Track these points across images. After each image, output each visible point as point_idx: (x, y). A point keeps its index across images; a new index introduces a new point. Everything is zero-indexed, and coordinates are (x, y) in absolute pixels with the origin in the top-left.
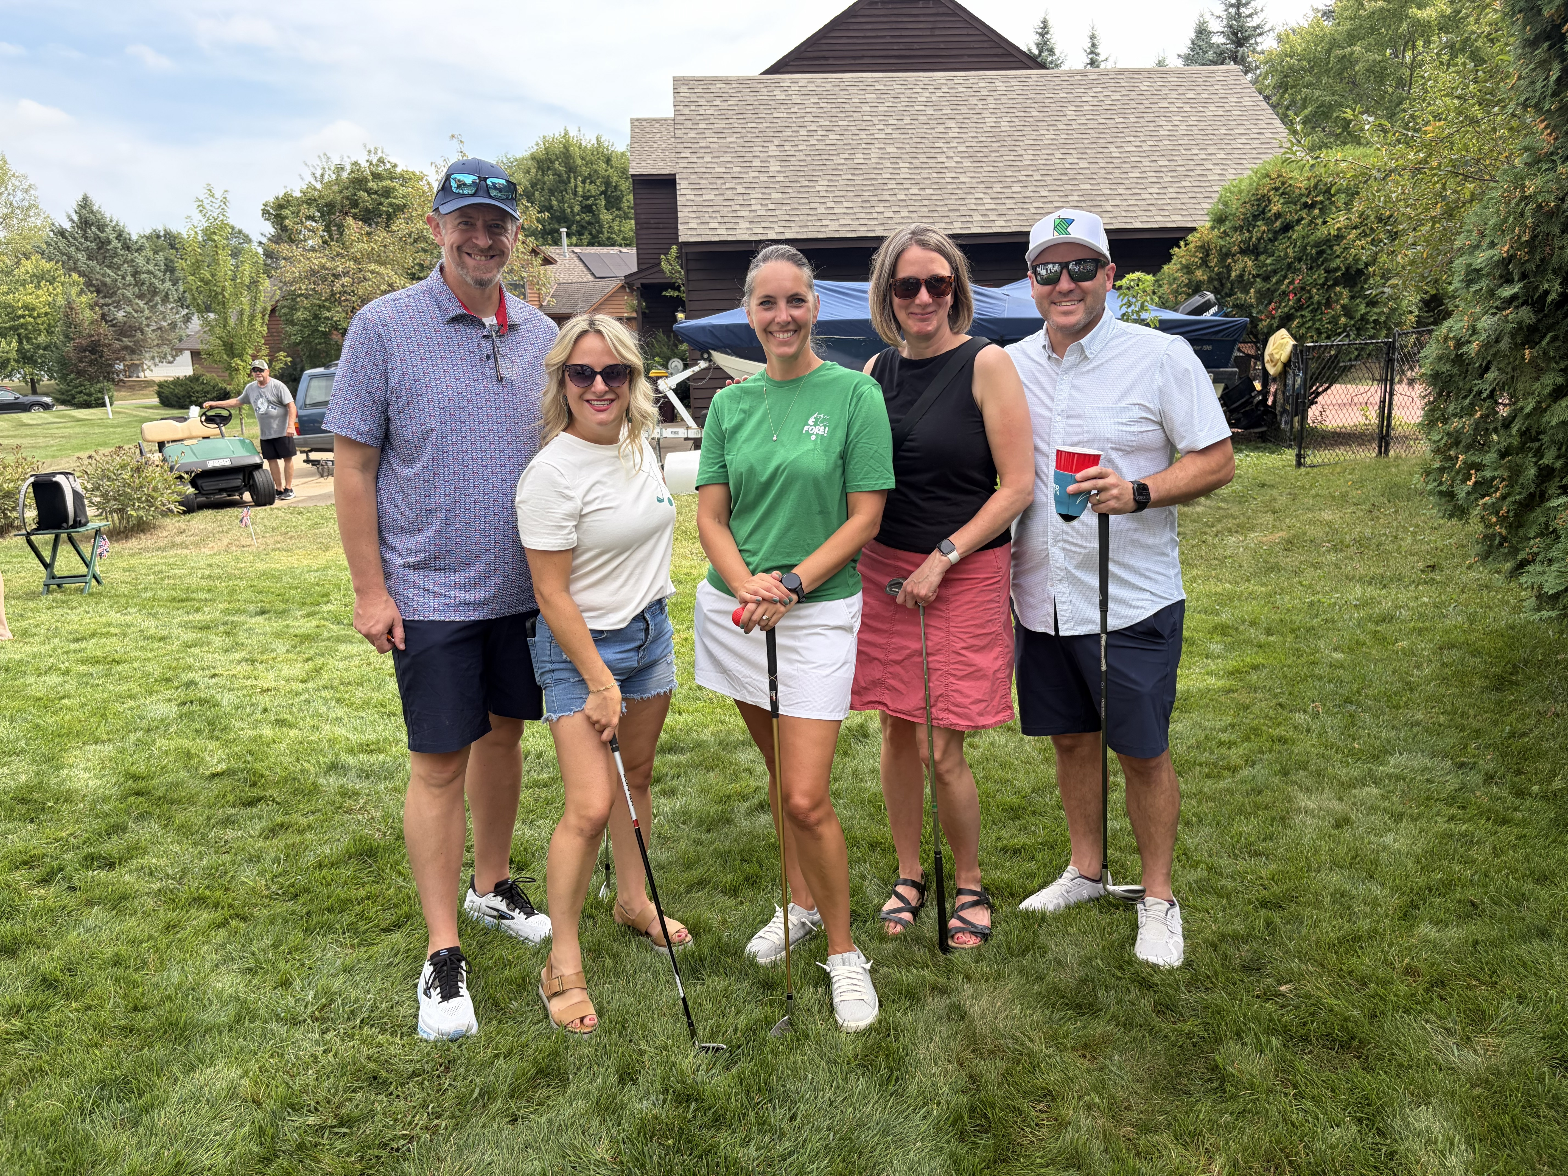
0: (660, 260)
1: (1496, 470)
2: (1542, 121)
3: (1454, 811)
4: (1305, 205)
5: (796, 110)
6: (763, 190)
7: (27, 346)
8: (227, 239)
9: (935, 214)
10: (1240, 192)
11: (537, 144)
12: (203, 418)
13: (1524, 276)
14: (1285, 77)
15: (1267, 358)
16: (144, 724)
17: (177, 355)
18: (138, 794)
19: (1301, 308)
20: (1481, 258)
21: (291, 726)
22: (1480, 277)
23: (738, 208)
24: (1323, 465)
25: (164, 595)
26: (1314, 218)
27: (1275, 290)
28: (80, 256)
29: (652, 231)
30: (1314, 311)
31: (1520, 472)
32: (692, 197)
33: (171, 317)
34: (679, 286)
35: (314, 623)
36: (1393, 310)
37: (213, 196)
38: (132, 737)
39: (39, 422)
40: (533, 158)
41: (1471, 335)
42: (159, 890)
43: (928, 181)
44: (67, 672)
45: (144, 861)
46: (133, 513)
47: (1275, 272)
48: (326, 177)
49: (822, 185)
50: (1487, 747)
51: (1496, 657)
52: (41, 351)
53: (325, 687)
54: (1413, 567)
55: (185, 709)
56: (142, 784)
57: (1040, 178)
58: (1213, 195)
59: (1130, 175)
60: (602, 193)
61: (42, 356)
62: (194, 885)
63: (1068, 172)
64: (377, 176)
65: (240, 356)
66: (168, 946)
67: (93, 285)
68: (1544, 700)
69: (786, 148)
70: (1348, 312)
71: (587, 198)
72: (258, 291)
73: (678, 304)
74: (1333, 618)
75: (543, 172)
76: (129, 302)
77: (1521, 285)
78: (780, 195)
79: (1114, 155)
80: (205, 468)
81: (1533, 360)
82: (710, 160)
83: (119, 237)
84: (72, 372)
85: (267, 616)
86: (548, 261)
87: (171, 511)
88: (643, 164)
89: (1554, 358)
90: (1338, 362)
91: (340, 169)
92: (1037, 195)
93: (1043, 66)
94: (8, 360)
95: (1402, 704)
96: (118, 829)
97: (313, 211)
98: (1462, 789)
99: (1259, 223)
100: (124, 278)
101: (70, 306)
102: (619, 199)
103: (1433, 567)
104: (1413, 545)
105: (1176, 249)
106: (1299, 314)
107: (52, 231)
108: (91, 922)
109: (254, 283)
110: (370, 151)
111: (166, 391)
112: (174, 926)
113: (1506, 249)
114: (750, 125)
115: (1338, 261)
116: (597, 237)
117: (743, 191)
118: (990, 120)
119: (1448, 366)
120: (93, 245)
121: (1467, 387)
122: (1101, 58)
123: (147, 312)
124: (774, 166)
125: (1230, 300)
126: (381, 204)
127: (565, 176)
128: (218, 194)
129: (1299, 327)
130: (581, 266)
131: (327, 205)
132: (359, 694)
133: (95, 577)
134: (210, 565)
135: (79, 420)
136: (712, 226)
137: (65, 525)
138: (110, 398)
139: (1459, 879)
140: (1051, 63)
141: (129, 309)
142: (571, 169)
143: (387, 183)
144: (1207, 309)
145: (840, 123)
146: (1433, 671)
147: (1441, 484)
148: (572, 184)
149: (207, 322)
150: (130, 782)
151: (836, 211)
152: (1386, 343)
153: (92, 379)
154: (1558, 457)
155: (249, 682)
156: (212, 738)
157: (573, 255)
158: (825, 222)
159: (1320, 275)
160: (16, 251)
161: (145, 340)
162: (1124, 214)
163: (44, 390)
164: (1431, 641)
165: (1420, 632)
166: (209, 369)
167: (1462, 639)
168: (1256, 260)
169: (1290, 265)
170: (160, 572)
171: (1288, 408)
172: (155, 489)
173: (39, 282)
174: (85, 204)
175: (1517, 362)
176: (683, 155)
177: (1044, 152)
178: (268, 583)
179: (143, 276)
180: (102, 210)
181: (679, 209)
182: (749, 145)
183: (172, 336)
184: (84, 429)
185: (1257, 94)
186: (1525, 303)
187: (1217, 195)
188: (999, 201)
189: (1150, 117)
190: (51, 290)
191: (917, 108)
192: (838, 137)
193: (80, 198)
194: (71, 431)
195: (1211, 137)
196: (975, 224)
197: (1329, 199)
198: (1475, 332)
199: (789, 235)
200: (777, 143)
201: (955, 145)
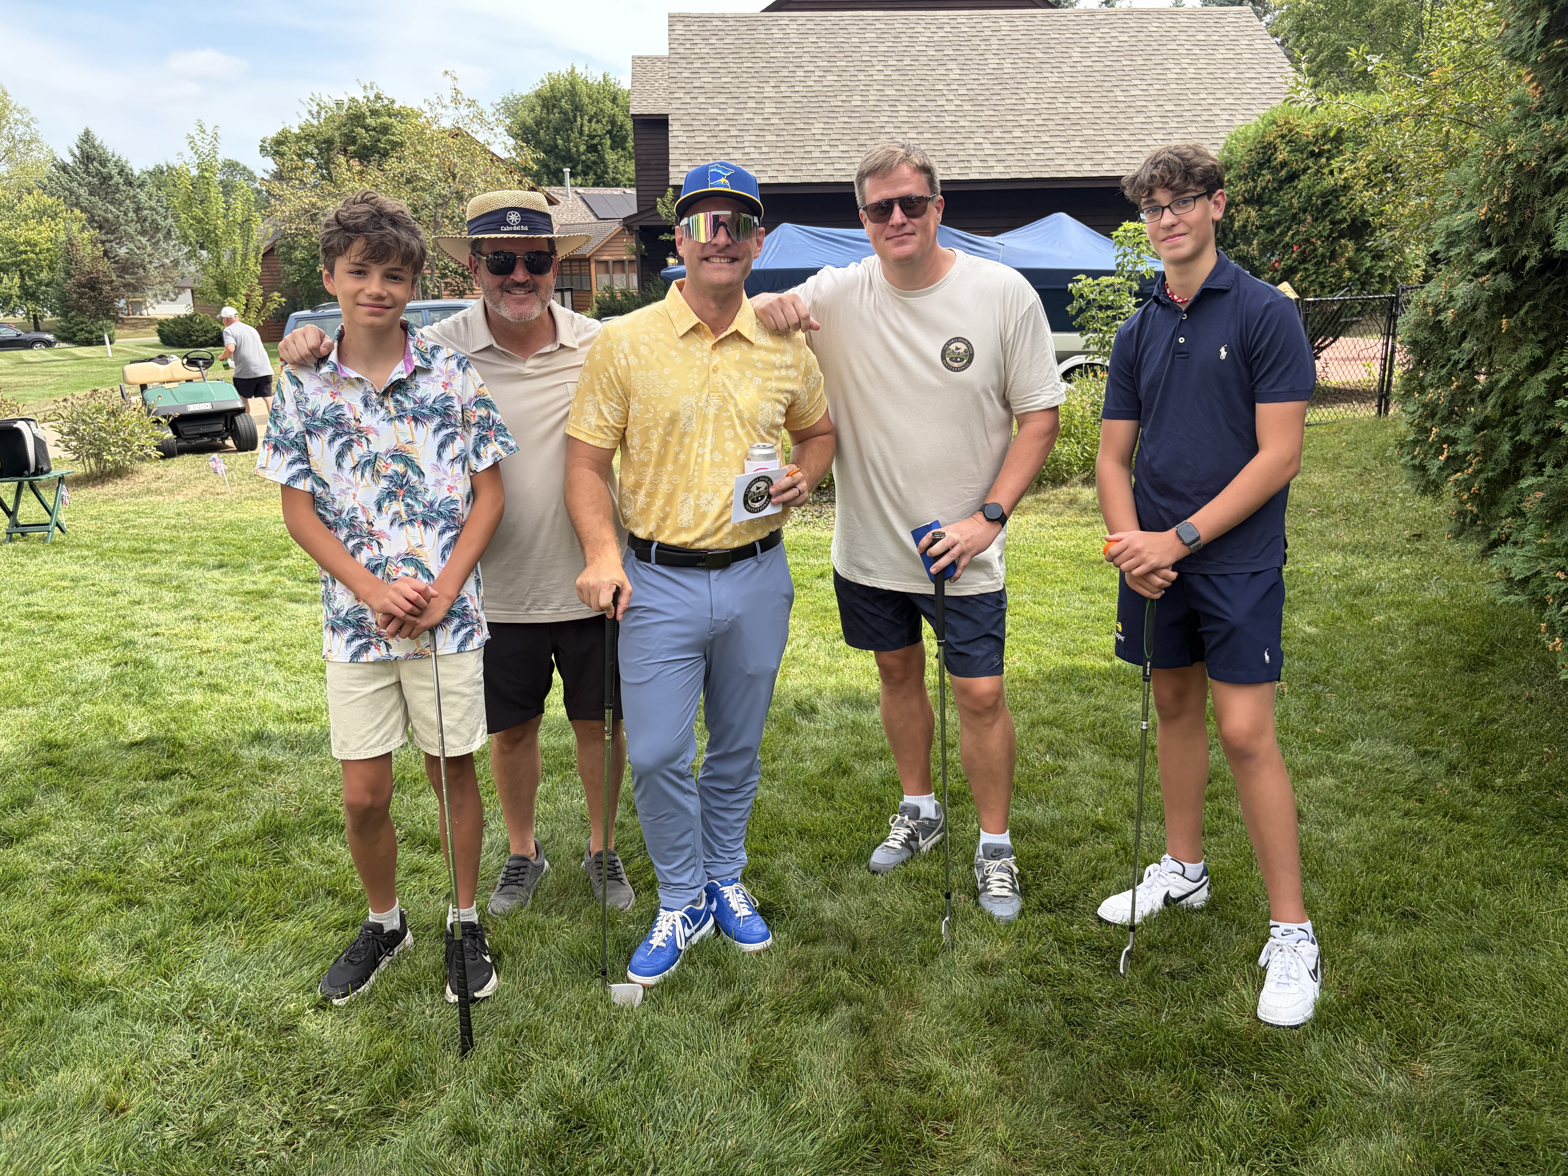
0: (657, 203)
1: (1469, 444)
2: (1528, 73)
3: (1411, 804)
4: (1312, 154)
5: (793, 50)
6: (757, 133)
7: (30, 283)
8: (216, 176)
10: (1246, 139)
11: (542, 81)
12: (185, 361)
13: (1501, 242)
14: (1302, 20)
16: (73, 686)
17: (179, 293)
18: (51, 764)
19: (1304, 261)
20: (1459, 220)
21: (222, 692)
22: (1462, 240)
23: (731, 150)
24: (1319, 424)
25: (126, 545)
26: (1320, 167)
27: (1277, 244)
28: (82, 191)
29: (648, 173)
30: (1318, 264)
31: (1495, 447)
32: (685, 139)
33: (174, 254)
35: (270, 578)
36: (1399, 264)
37: (204, 132)
38: (59, 700)
39: (39, 359)
40: (538, 96)
41: (1448, 302)
42: (52, 871)
43: (927, 125)
45: (44, 839)
46: (109, 458)
47: (1279, 223)
48: (323, 113)
49: (817, 128)
50: (1455, 733)
51: (1474, 635)
52: (44, 288)
53: (266, 649)
54: (1398, 536)
55: (119, 670)
56: (56, 753)
57: (1041, 122)
58: (1219, 141)
59: (1135, 120)
60: (608, 132)
61: (44, 292)
62: (89, 866)
63: (1070, 116)
64: (374, 113)
65: (234, 295)
67: (94, 221)
68: (1518, 683)
69: (782, 89)
70: (1352, 265)
71: (592, 137)
72: (250, 229)
74: (1310, 589)
75: (548, 110)
76: (132, 239)
77: (1498, 250)
78: (774, 138)
79: (1119, 99)
80: (184, 412)
81: (1510, 331)
82: (703, 100)
83: (121, 172)
84: (73, 309)
85: (224, 570)
87: (150, 456)
88: (644, 103)
89: (1532, 328)
90: (1340, 318)
91: (337, 105)
92: (1038, 140)
93: (1053, 5)
94: (11, 296)
95: (1371, 684)
96: (23, 802)
97: (312, 148)
98: (1422, 779)
99: (1264, 172)
100: (126, 214)
101: (70, 242)
102: (624, 139)
103: (1419, 536)
104: (1401, 512)
106: (1302, 267)
107: (54, 165)
109: (247, 221)
110: (365, 87)
111: (166, 329)
112: (61, 912)
113: (1484, 211)
114: (746, 65)
115: (1344, 212)
116: (602, 177)
117: (737, 133)
118: (993, 61)
119: (1426, 334)
120: (95, 181)
121: (1445, 355)
123: (149, 248)
124: (769, 108)
126: (379, 140)
127: (571, 114)
128: (209, 131)
129: (1302, 281)
130: (584, 207)
131: (325, 142)
132: (300, 656)
133: (58, 525)
134: (179, 514)
135: (78, 359)
137: (26, 472)
138: (110, 336)
139: (1407, 883)
141: (131, 246)
142: (578, 108)
143: (385, 119)
145: (839, 64)
146: (1407, 650)
147: (1414, 458)
148: (579, 123)
150: (45, 751)
151: (831, 155)
152: (1389, 298)
153: (95, 317)
154: (1536, 433)
155: (189, 643)
156: (138, 703)
157: (576, 196)
158: (819, 166)
159: (1325, 227)
160: (19, 185)
161: (147, 277)
162: (1127, 161)
163: (48, 327)
164: (1408, 616)
165: (1398, 605)
167: (1440, 615)
168: (1260, 210)
169: (1294, 217)
170: (127, 520)
172: (132, 434)
173: (41, 218)
174: (87, 138)
175: (1494, 333)
176: (676, 95)
177: (1047, 95)
178: (232, 535)
179: (145, 212)
180: (105, 144)
181: (671, 151)
182: (745, 85)
183: (175, 274)
184: (83, 368)
185: (1269, 37)
186: (1504, 269)
187: (1223, 142)
188: (999, 147)
189: (1158, 59)
190: (53, 225)
191: (918, 48)
192: (836, 78)
193: (82, 132)
194: (69, 369)
195: (1220, 81)
196: (973, 170)
197: (1336, 148)
198: (1451, 299)
199: (782, 180)
200: (773, 84)
201: (956, 87)
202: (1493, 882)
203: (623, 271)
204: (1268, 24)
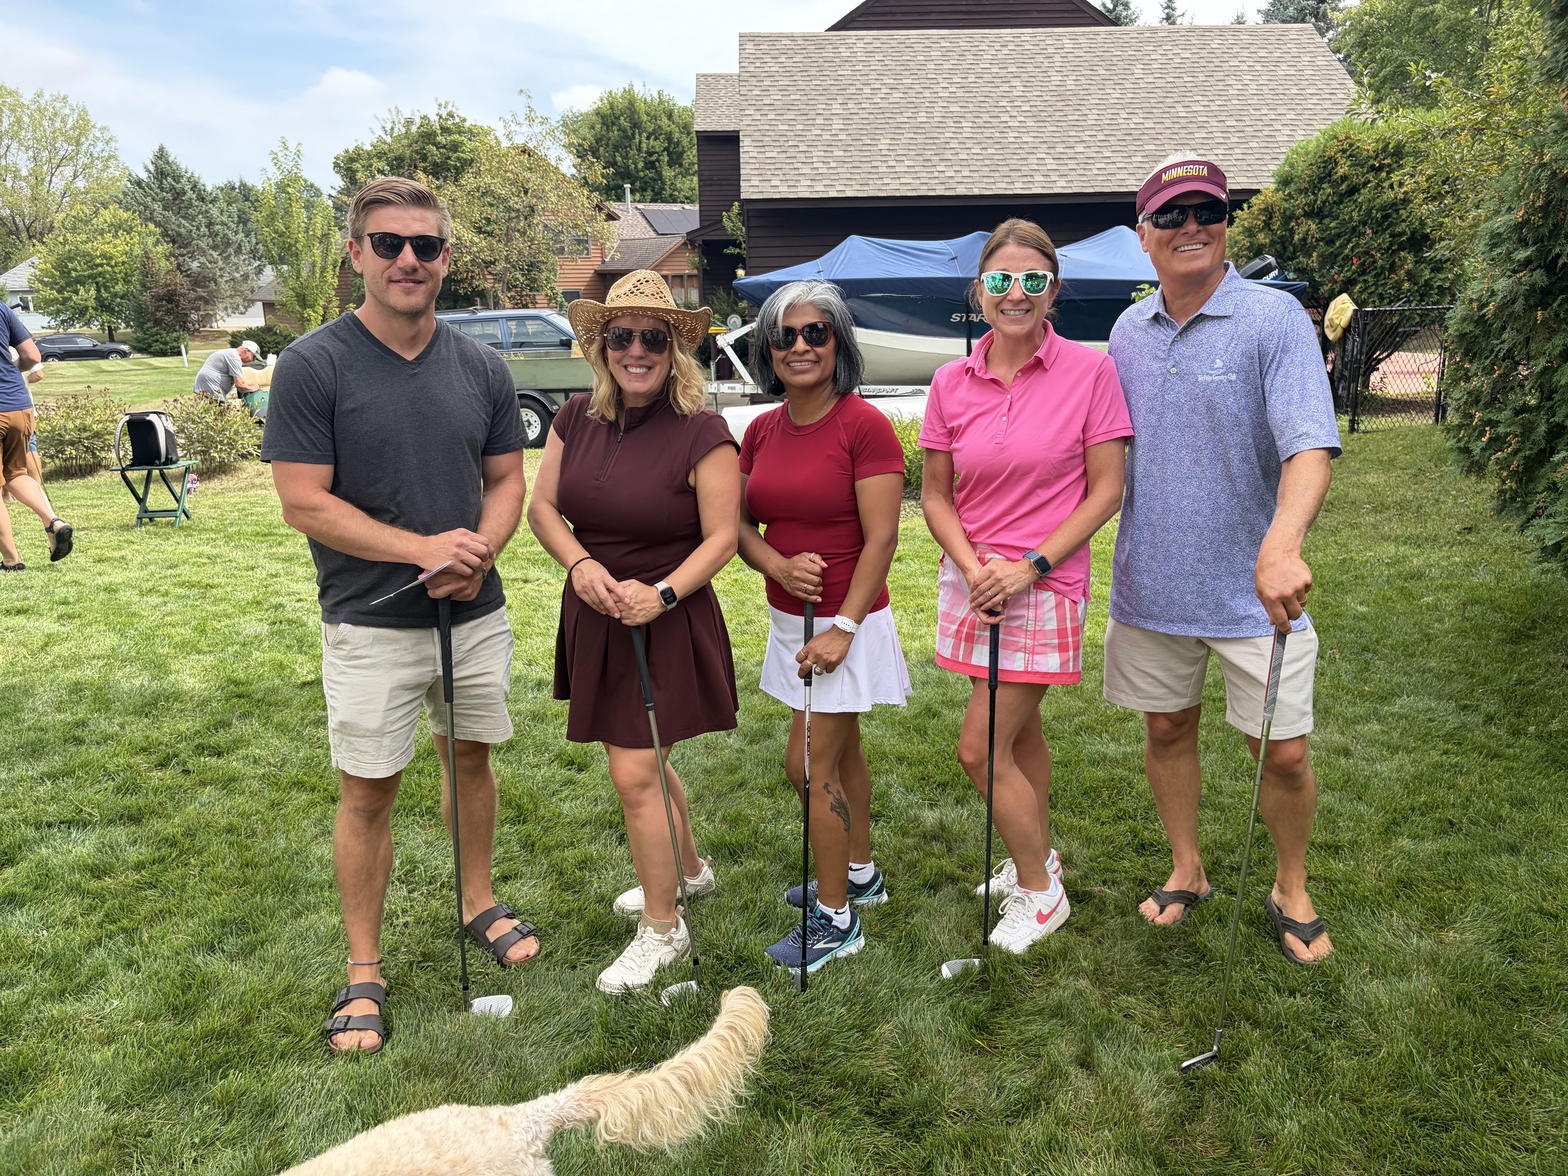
0: (722, 217)
1: (1509, 426)
3: (1449, 746)
4: (1373, 168)
5: (861, 68)
6: (825, 148)
7: (105, 295)
8: (299, 192)
9: (997, 174)
10: (1307, 153)
11: (601, 99)
13: (1536, 241)
14: (1365, 36)
15: (1327, 323)
16: (241, 638)
17: (249, 306)
18: (240, 696)
19: (1363, 273)
20: (1500, 222)
22: (1503, 241)
23: (799, 165)
24: (1377, 431)
25: (249, 530)
26: (1381, 181)
27: (1339, 254)
28: (156, 206)
29: (714, 188)
30: (1377, 276)
31: (1533, 429)
32: (755, 155)
33: (243, 269)
34: (740, 244)
37: (287, 149)
38: (231, 650)
39: (118, 369)
40: (598, 113)
41: (1490, 296)
42: (264, 775)
43: (991, 141)
44: (166, 594)
45: (249, 751)
46: (216, 455)
47: (1339, 236)
48: (396, 130)
49: (884, 143)
50: (1493, 692)
51: (1517, 613)
52: (118, 300)
54: (1450, 529)
55: (276, 628)
56: (242, 689)
57: (1104, 138)
58: (1280, 156)
59: (1197, 135)
60: (665, 149)
61: (119, 304)
62: (293, 772)
63: (1132, 132)
64: (445, 130)
65: (312, 307)
66: (274, 819)
67: (168, 235)
69: (850, 106)
70: (1411, 276)
71: (650, 154)
72: (329, 244)
73: (739, 261)
74: (1363, 574)
75: (608, 127)
76: (204, 253)
77: (1534, 248)
78: (842, 153)
79: (1181, 114)
81: (1545, 322)
82: (773, 117)
83: (194, 187)
84: (149, 321)
86: (611, 217)
88: (708, 120)
90: (1397, 328)
91: (409, 122)
92: (1100, 155)
93: (1115, 22)
94: (87, 308)
95: (1418, 653)
96: (225, 724)
97: (382, 165)
98: (1461, 727)
99: (1324, 186)
100: (198, 229)
101: (147, 255)
102: (681, 154)
103: (1469, 530)
104: (1453, 508)
105: (1239, 212)
106: (1361, 279)
107: (130, 181)
108: (204, 799)
109: (326, 236)
110: (440, 105)
113: (1521, 214)
114: (814, 83)
115: (1404, 225)
116: (660, 194)
117: (805, 149)
118: (1056, 78)
120: (169, 196)
121: (1489, 347)
122: (1177, 13)
123: (220, 263)
124: (837, 124)
125: (1292, 264)
126: (449, 158)
127: (630, 132)
128: (292, 147)
129: (1361, 292)
130: (644, 222)
131: (396, 159)
133: (184, 512)
135: (156, 368)
136: (773, 183)
137: (157, 462)
138: (186, 347)
140: (1126, 18)
141: (203, 260)
142: (636, 125)
143: (456, 137)
144: (1268, 273)
145: (904, 81)
146: (1453, 625)
147: (1459, 440)
148: (637, 140)
149: (280, 274)
150: (232, 686)
151: (897, 169)
153: (171, 329)
156: (301, 653)
157: (636, 212)
158: (886, 181)
159: (1385, 239)
160: (94, 200)
161: (218, 291)
163: (121, 338)
164: (1456, 597)
165: (1447, 589)
166: (282, 319)
167: (1486, 596)
168: (1320, 223)
169: (1354, 229)
170: (244, 509)
171: (1346, 373)
172: (236, 433)
173: (116, 232)
174: (161, 154)
175: (1531, 324)
176: (747, 112)
177: (1109, 111)
179: (217, 227)
180: (178, 161)
181: (742, 166)
182: (813, 102)
183: (245, 287)
184: (161, 377)
185: (1331, 54)
186: (1539, 266)
187: (1284, 157)
188: (1061, 162)
189: (1219, 75)
190: (128, 239)
191: (982, 66)
192: (902, 95)
193: (156, 148)
194: (148, 378)
195: (1282, 97)
196: (1036, 184)
197: (1397, 162)
198: (1493, 293)
199: (850, 193)
200: (840, 101)
201: (1019, 104)
202: (1520, 803)
203: (682, 286)
204: (1330, 40)
